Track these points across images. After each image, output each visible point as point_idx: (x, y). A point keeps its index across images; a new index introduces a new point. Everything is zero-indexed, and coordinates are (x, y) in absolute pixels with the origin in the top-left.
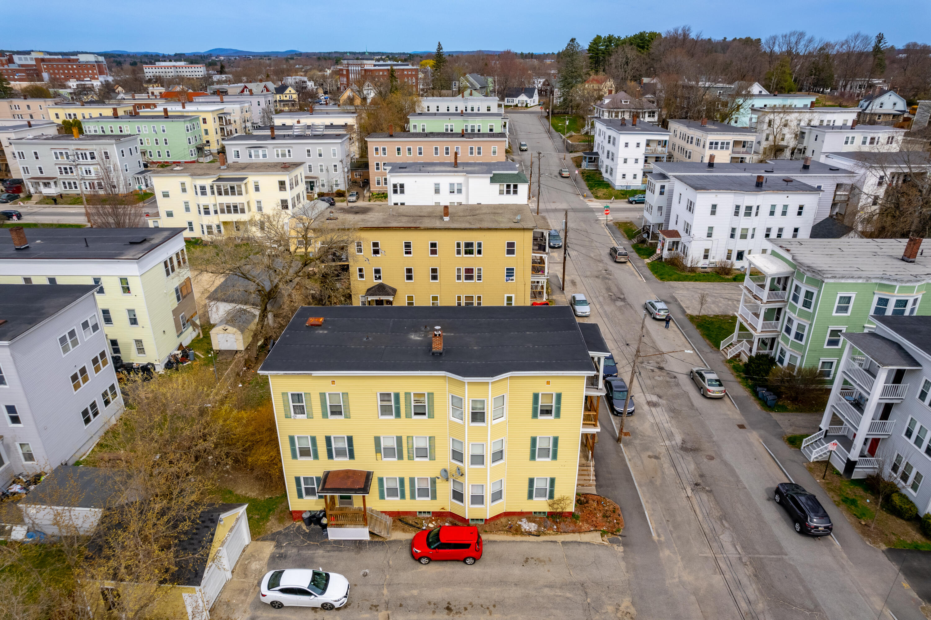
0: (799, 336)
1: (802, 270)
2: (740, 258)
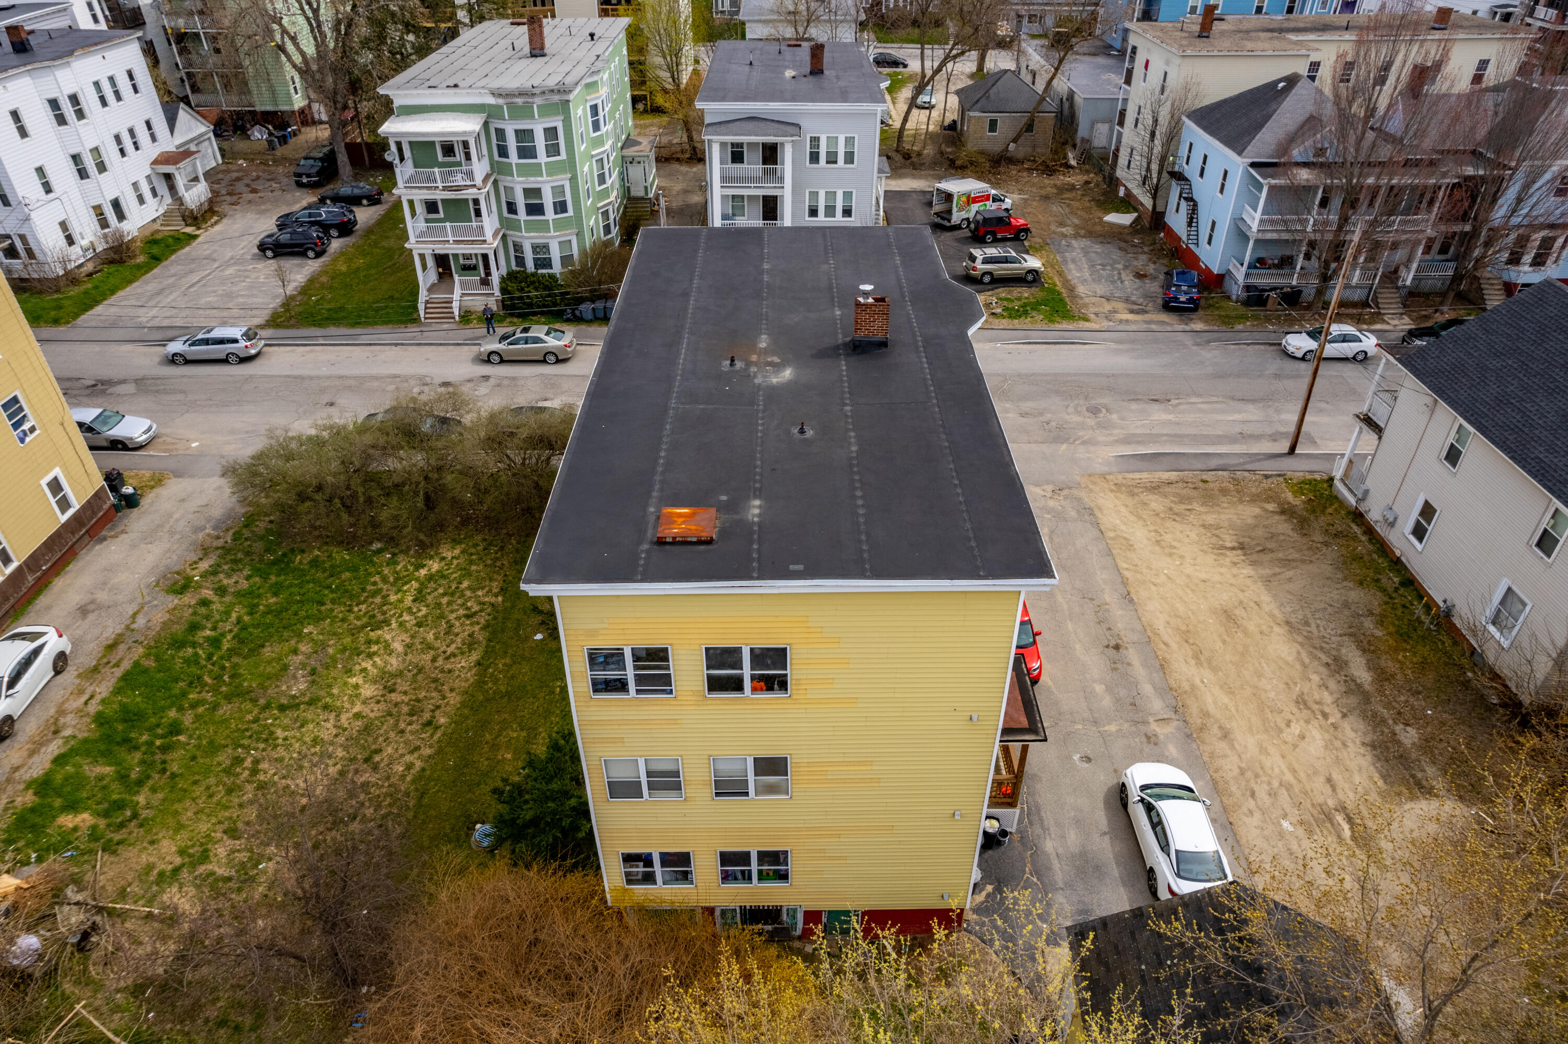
0: (561, 207)
1: (519, 101)
2: (121, 216)
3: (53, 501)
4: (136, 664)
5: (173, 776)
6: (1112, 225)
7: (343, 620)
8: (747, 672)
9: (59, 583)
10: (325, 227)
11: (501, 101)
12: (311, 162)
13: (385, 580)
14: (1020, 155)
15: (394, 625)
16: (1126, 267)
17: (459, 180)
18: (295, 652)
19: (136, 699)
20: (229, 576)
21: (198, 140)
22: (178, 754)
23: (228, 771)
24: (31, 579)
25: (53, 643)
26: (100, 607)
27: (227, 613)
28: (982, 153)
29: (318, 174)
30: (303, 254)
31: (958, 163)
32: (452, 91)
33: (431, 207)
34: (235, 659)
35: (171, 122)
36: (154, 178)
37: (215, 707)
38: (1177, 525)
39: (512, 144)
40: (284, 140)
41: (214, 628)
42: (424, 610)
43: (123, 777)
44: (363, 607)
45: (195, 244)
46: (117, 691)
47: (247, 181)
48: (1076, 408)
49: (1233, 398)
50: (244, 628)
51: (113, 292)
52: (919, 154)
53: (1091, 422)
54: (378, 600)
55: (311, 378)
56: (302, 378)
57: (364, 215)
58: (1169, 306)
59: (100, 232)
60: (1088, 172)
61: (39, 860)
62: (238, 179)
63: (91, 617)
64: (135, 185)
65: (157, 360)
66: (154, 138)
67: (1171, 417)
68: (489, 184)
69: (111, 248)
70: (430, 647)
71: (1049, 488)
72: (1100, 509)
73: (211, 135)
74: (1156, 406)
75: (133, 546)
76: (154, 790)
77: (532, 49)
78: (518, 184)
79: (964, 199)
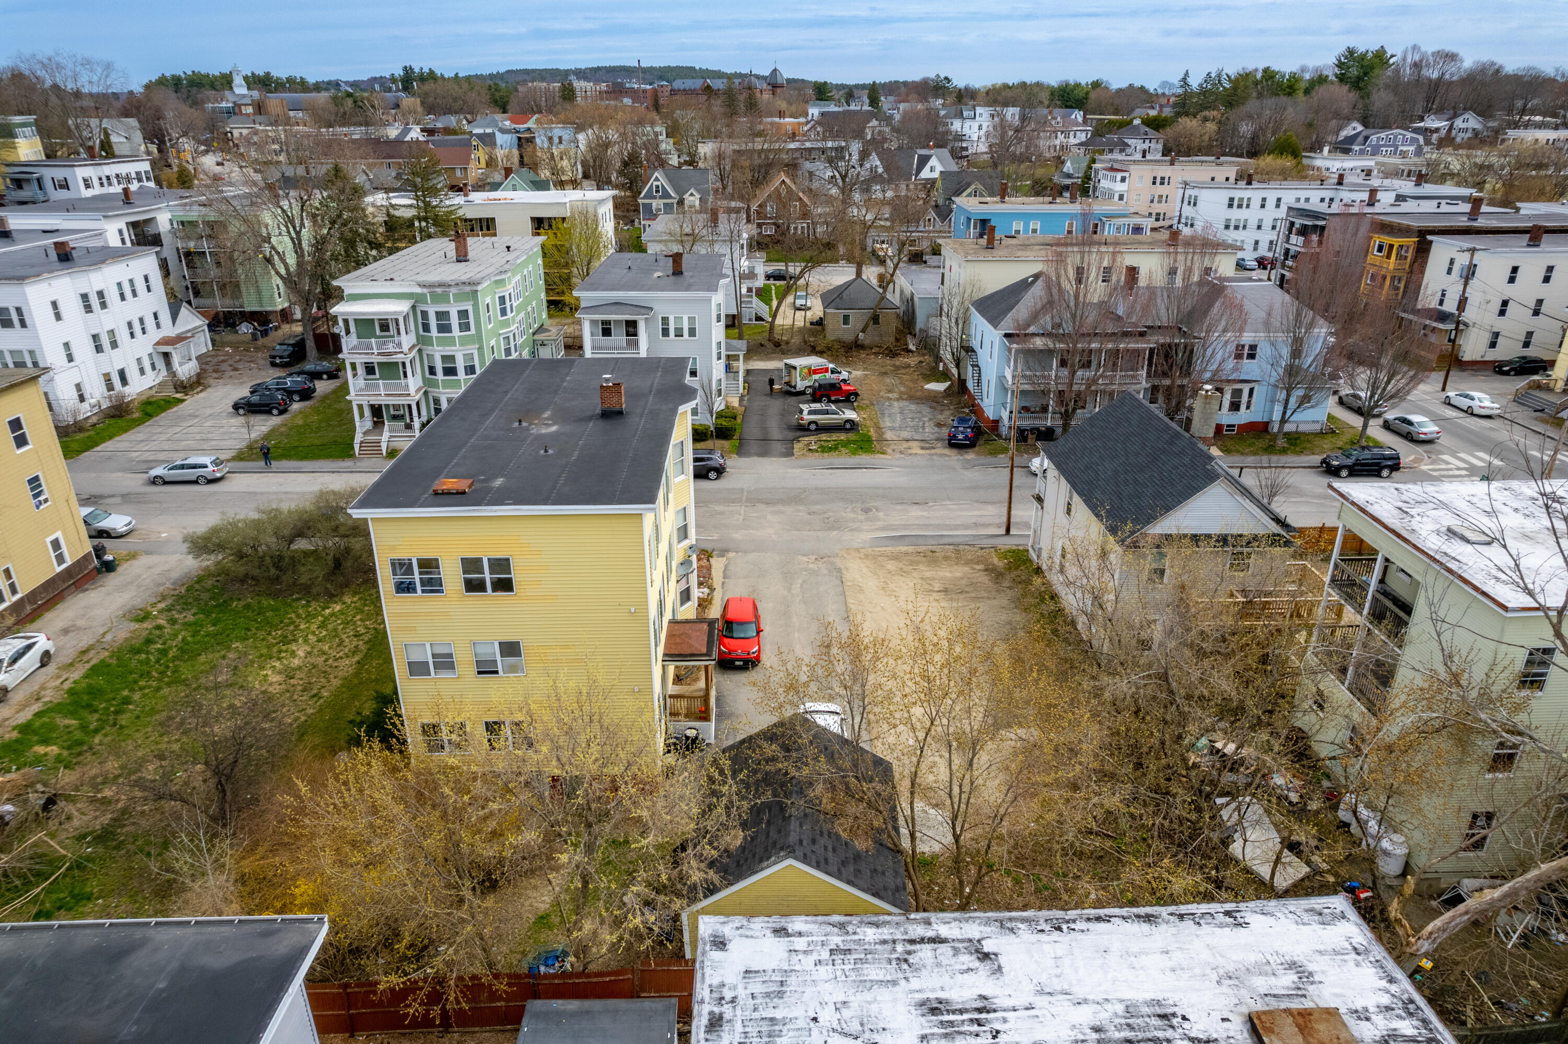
0: (470, 370)
1: (439, 290)
2: (124, 380)
3: (53, 555)
4: (103, 661)
5: (122, 727)
6: (929, 391)
7: (263, 640)
8: (487, 576)
9: (48, 616)
10: (289, 393)
11: (425, 290)
12: (284, 347)
13: (298, 616)
14: (867, 342)
15: (300, 640)
16: (930, 420)
17: (391, 348)
18: (224, 657)
19: (100, 681)
20: (180, 612)
21: (194, 332)
22: (128, 715)
23: (161, 724)
24: (29, 608)
25: (42, 643)
26: (79, 629)
27: (176, 635)
28: (839, 341)
29: (289, 356)
30: (269, 412)
31: (818, 349)
32: (389, 283)
33: (370, 369)
34: (177, 663)
35: (174, 316)
36: (155, 357)
37: (158, 689)
38: (902, 579)
39: (433, 322)
40: (265, 333)
41: (164, 644)
42: (324, 633)
43: (83, 727)
44: (279, 632)
45: (182, 406)
46: (86, 676)
47: (230, 362)
48: (853, 509)
49: (977, 501)
50: (187, 644)
51: (111, 437)
52: (787, 343)
53: (862, 517)
54: (292, 628)
55: (262, 493)
56: (255, 493)
57: (322, 387)
58: (954, 444)
59: (106, 394)
60: (924, 355)
61: (18, 769)
62: (223, 361)
63: (71, 635)
64: (139, 360)
65: (141, 482)
66: (158, 326)
67: (925, 514)
68: (414, 352)
69: (112, 407)
70: (324, 653)
71: (813, 557)
72: (847, 569)
73: (206, 328)
74: (915, 507)
75: (108, 594)
76: (106, 735)
77: (458, 256)
78: (437, 352)
79: (806, 370)
